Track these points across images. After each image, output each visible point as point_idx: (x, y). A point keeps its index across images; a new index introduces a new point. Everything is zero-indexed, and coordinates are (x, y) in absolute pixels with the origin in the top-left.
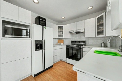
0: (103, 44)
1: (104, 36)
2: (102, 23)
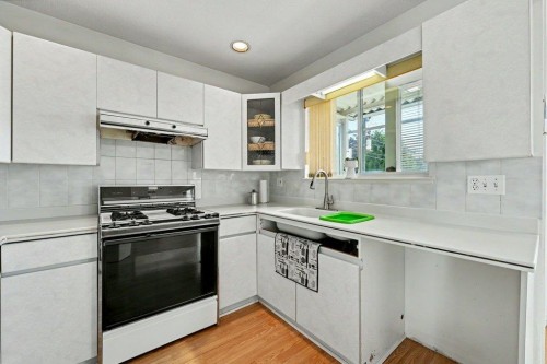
1: (276, 167)
2: (268, 124)
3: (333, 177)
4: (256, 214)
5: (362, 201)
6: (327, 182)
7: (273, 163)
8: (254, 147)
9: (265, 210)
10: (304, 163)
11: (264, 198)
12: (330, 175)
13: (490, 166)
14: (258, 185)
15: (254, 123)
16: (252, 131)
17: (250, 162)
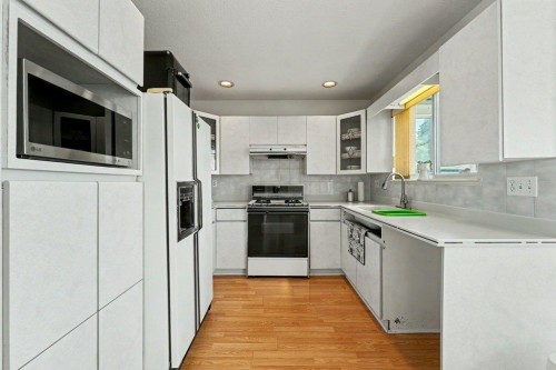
0: (350, 195)
1: (362, 171)
2: (356, 136)
3: (412, 179)
4: (340, 207)
5: (430, 201)
6: (403, 184)
7: (360, 168)
8: (346, 156)
9: (350, 206)
10: (392, 167)
11: (361, 197)
12: (407, 177)
13: (527, 167)
14: (357, 186)
15: (346, 137)
16: (344, 143)
17: (343, 168)
